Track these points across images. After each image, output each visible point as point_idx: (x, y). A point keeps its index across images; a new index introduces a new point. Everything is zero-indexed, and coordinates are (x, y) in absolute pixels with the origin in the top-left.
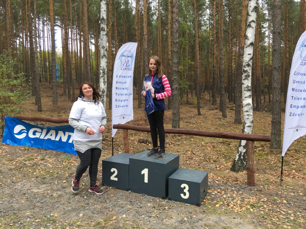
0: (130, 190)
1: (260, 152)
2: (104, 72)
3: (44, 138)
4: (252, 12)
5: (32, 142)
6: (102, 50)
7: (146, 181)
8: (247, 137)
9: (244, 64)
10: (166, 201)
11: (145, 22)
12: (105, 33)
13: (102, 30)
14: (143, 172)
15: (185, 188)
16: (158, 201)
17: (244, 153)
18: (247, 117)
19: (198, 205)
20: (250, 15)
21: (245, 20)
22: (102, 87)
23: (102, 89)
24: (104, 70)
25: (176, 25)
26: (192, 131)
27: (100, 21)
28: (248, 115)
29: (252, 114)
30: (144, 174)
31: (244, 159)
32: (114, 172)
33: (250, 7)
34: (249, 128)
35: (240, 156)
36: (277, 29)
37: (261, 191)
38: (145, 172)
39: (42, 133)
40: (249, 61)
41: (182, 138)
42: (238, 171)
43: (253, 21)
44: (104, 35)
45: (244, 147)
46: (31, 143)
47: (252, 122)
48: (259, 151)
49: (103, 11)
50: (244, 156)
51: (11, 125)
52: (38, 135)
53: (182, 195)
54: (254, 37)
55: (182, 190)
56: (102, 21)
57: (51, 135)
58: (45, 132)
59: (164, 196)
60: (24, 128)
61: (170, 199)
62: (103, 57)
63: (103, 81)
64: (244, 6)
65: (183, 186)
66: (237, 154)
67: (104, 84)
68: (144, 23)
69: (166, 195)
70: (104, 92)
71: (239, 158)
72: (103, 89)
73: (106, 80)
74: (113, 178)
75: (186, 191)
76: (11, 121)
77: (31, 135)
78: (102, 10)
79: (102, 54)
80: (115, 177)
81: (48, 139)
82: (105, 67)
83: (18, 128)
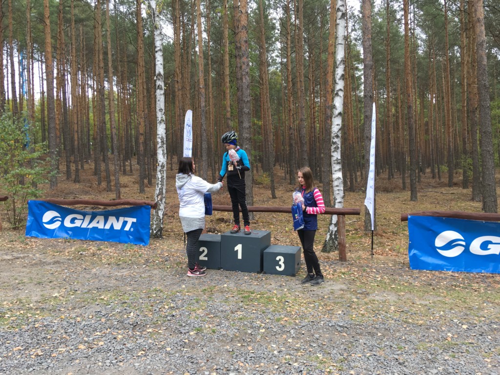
0: (222, 268)
1: (354, 236)
2: (162, 142)
3: (88, 227)
4: (339, 80)
5: (70, 233)
6: (160, 113)
7: (240, 257)
8: (337, 211)
9: (333, 135)
10: (261, 274)
11: (202, 71)
12: (162, 92)
13: (158, 88)
14: (236, 249)
15: (280, 260)
16: (253, 275)
17: (336, 231)
18: (337, 192)
19: (293, 275)
20: (337, 84)
21: (332, 71)
22: (161, 160)
23: (161, 164)
24: (162, 139)
25: (246, 78)
26: (281, 208)
27: (155, 77)
28: (338, 190)
29: (342, 189)
30: (237, 251)
31: (336, 238)
32: (204, 251)
33: (337, 74)
34: (340, 204)
35: (331, 235)
36: (368, 92)
37: (352, 264)
38: (239, 248)
39: (83, 220)
40: (338, 132)
41: (259, 226)
42: (329, 252)
43: (341, 90)
44: (161, 95)
45: (335, 225)
46: (68, 234)
47: (343, 198)
48: (352, 234)
49: (160, 65)
50: (335, 235)
51: (39, 212)
52: (78, 223)
53: (277, 268)
54: (342, 106)
55: (277, 263)
56: (158, 77)
57: (98, 222)
58: (88, 218)
59: (259, 271)
60: (58, 215)
61: (265, 273)
62: (161, 123)
63: (162, 152)
64: (331, 52)
65: (278, 258)
66: (328, 234)
67: (164, 157)
68: (200, 73)
69: (261, 270)
70: (164, 166)
71: (330, 238)
72: (163, 163)
73: (165, 151)
74: (202, 258)
75: (281, 263)
76: (39, 206)
77: (67, 224)
78: (157, 63)
79: (160, 119)
80: (205, 256)
81: (94, 228)
82: (164, 136)
83: (48, 215)
